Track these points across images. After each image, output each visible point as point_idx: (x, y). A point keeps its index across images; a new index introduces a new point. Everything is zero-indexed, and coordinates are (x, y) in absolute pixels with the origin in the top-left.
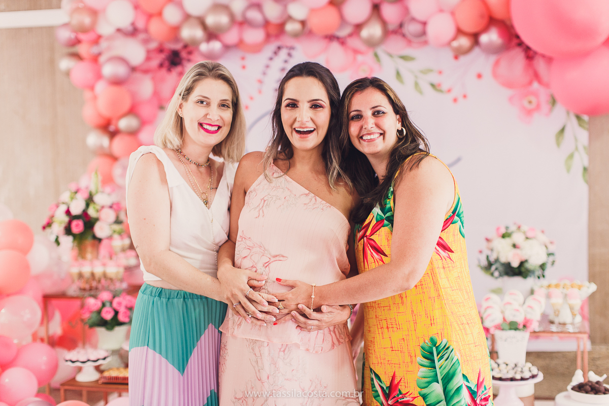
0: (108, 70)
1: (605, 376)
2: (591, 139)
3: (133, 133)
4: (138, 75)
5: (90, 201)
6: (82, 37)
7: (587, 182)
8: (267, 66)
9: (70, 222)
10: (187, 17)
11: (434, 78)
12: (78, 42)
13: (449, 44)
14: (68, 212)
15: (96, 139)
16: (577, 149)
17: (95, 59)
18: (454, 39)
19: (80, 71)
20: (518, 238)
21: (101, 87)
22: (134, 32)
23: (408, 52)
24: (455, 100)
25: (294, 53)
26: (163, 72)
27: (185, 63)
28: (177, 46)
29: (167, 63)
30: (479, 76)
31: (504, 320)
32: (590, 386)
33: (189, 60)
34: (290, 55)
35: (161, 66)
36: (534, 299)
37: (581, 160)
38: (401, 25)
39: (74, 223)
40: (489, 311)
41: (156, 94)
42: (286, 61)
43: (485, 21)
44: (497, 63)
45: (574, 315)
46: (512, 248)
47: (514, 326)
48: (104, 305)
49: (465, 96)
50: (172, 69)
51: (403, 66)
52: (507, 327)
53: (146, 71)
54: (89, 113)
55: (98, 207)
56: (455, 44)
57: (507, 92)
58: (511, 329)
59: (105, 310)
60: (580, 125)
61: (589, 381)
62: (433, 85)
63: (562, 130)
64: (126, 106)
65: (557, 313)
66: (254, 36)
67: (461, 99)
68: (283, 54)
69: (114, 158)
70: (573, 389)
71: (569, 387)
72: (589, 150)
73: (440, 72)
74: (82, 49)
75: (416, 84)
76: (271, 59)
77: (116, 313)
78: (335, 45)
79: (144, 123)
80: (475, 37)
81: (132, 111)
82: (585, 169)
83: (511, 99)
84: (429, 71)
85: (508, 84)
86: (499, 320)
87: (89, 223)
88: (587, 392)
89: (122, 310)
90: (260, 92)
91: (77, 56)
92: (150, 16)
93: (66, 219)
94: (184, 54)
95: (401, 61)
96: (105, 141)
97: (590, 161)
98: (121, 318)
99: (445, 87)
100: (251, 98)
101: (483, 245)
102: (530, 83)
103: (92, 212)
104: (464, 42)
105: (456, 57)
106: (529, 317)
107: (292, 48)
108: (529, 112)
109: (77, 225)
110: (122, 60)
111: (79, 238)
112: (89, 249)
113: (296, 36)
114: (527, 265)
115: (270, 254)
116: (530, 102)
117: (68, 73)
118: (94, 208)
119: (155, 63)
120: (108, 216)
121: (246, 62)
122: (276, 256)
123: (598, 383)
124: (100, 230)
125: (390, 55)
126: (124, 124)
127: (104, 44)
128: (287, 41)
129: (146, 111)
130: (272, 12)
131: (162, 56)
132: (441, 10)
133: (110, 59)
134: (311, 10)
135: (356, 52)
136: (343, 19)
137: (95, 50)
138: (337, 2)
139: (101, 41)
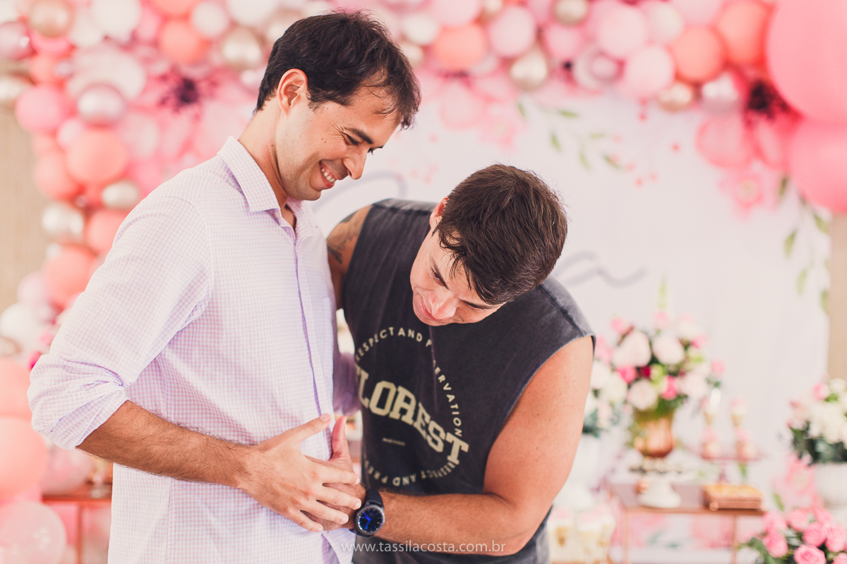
0: (90, 104)
2: (834, 247)
3: (124, 211)
4: (135, 119)
6: (40, 43)
7: (827, 311)
10: (234, 25)
11: (610, 147)
12: (33, 52)
15: (60, 219)
16: (812, 263)
17: (60, 84)
18: (668, 88)
21: (70, 132)
22: (131, 44)
23: (571, 104)
24: (639, 182)
26: (167, 113)
27: (204, 100)
28: (195, 73)
30: (676, 148)
33: (211, 97)
35: (163, 102)
37: (819, 279)
38: (568, 66)
43: (716, 64)
44: (702, 131)
49: (654, 177)
50: (181, 109)
51: (563, 127)
53: (144, 109)
54: (48, 174)
56: (667, 97)
57: (717, 174)
60: (819, 228)
62: (607, 158)
63: (792, 238)
64: (117, 167)
67: (647, 182)
69: (92, 253)
72: (831, 265)
73: (618, 139)
74: (39, 67)
75: (582, 156)
78: (456, 88)
80: (697, 87)
81: (126, 175)
82: (825, 295)
83: (722, 185)
84: (601, 135)
85: (718, 161)
91: (31, 80)
92: (165, 19)
94: (203, 87)
95: (558, 118)
96: (75, 222)
97: (833, 281)
99: (624, 161)
101: (789, 413)
102: (748, 162)
105: (643, 117)
108: (746, 205)
110: (112, 88)
117: (10, 107)
119: (153, 98)
125: (544, 108)
126: (112, 195)
127: (82, 60)
129: (147, 175)
131: (166, 87)
132: (650, 42)
133: (94, 86)
134: (445, 30)
135: (489, 99)
136: (489, 47)
137: (63, 69)
138: (482, 20)
139: (77, 54)
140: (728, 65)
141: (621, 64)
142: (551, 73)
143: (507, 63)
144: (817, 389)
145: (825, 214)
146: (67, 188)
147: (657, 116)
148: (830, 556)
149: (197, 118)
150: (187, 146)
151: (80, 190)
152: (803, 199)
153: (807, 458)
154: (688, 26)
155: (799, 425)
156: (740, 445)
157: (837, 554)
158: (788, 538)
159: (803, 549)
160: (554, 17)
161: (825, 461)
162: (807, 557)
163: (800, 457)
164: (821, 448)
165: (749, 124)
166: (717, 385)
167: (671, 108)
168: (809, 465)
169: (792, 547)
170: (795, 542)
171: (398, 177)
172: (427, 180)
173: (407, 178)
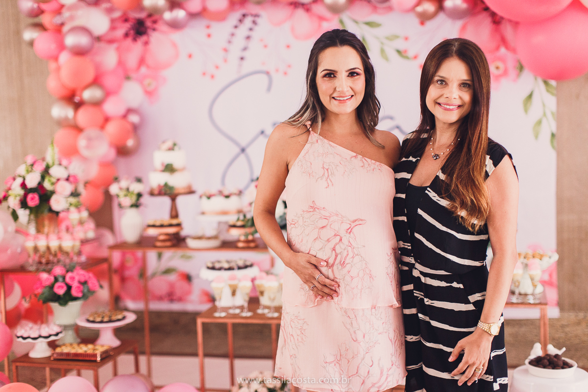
0: (71, 40)
1: (564, 349)
2: (559, 104)
3: (97, 104)
4: (102, 45)
5: (46, 173)
6: (44, 6)
7: (555, 148)
8: (233, 35)
9: (26, 195)
11: (401, 44)
12: (41, 12)
13: (413, 9)
14: (23, 185)
15: (61, 111)
16: (545, 115)
17: (58, 29)
18: (418, 4)
19: (43, 42)
21: (64, 57)
23: (374, 18)
25: (259, 20)
26: (129, 41)
27: (150, 32)
28: (142, 15)
29: (132, 32)
32: (549, 360)
33: (154, 30)
34: (254, 22)
35: (126, 35)
37: (550, 126)
39: (30, 196)
41: (121, 63)
42: (251, 29)
45: (535, 286)
48: (56, 280)
50: (137, 39)
51: (369, 32)
53: (111, 41)
54: (52, 84)
55: (54, 180)
56: (419, 9)
59: (57, 285)
60: (548, 91)
61: (548, 355)
62: (399, 52)
63: (530, 96)
64: (90, 76)
65: (517, 284)
68: (248, 21)
69: (79, 129)
70: (531, 363)
71: (527, 361)
72: (559, 117)
73: (406, 39)
74: (46, 19)
75: (383, 52)
76: (236, 27)
77: (69, 288)
78: (300, 12)
79: (108, 94)
80: (440, 2)
81: (96, 82)
82: (553, 135)
84: (396, 37)
87: (45, 196)
88: (544, 367)
89: (75, 284)
90: (225, 61)
91: (40, 26)
93: (22, 192)
94: (148, 23)
95: (367, 28)
96: (69, 112)
97: (559, 127)
98: (74, 293)
99: (411, 54)
100: (217, 67)
102: (498, 48)
103: (47, 185)
104: (429, 7)
105: (422, 23)
107: (257, 16)
108: (496, 78)
109: (32, 199)
110: (84, 30)
111: (36, 212)
112: (46, 222)
116: (497, 68)
117: (31, 43)
118: (49, 181)
119: (120, 32)
120: (65, 189)
121: (210, 31)
123: (557, 356)
124: (57, 203)
125: (356, 22)
126: (88, 95)
127: (66, 14)
128: (251, 8)
129: (109, 82)
131: (127, 26)
133: (75, 29)
135: (322, 18)
137: (58, 20)
139: (64, 10)
146: (64, 92)
149: (146, 43)
150: (142, 61)
171: (268, 73)
172: (285, 73)
173: (273, 73)
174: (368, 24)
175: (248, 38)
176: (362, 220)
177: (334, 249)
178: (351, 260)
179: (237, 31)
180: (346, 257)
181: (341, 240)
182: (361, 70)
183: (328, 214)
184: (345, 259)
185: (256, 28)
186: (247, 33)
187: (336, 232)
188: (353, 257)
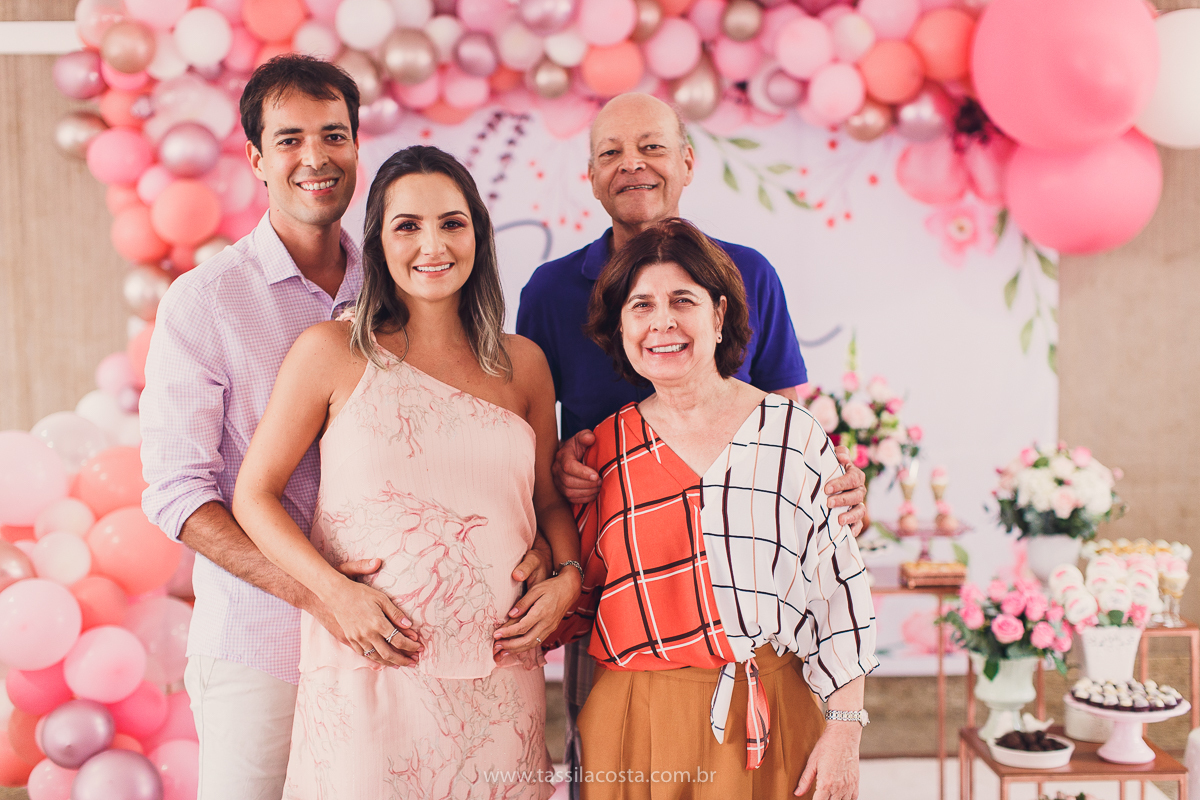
0: (177, 149)
2: (1063, 294)
4: (226, 163)
6: (111, 76)
7: (1056, 370)
8: (475, 151)
10: (344, 50)
11: (794, 182)
12: (104, 88)
15: (145, 288)
16: (1038, 313)
17: (137, 126)
18: (859, 112)
19: (110, 152)
20: (1061, 467)
21: (153, 182)
22: (218, 75)
23: (746, 131)
24: (831, 223)
25: (526, 126)
30: (873, 180)
31: (1099, 610)
34: (519, 130)
36: (1141, 571)
37: (1047, 331)
38: (742, 86)
40: (1071, 596)
42: (511, 142)
43: (914, 83)
44: (904, 157)
46: (1055, 484)
47: (1115, 618)
49: (848, 216)
51: (737, 158)
52: (1106, 620)
56: (856, 122)
57: (923, 210)
58: (1112, 624)
60: (1045, 271)
62: (791, 194)
63: (1015, 280)
64: (211, 226)
66: (469, 92)
67: (841, 222)
68: (506, 128)
72: (1059, 314)
73: (804, 171)
74: (111, 106)
75: (762, 192)
76: (482, 136)
80: (893, 110)
81: (220, 233)
82: (1053, 349)
83: (928, 222)
84: (785, 168)
85: (925, 196)
86: (1090, 609)
91: (104, 124)
95: (733, 149)
97: (1061, 334)
99: (812, 198)
101: (995, 482)
102: (961, 195)
104: (874, 118)
105: (832, 145)
106: (1139, 602)
107: (524, 117)
108: (960, 247)
110: (203, 130)
113: (554, 95)
114: (1085, 515)
115: (458, 517)
116: (961, 229)
122: (470, 518)
125: (714, 137)
127: (165, 98)
128: (517, 103)
130: (517, 48)
132: (836, 60)
133: (178, 128)
134: (592, 48)
136: (647, 68)
137: (142, 107)
138: (639, 37)
139: (157, 90)
140: (928, 84)
141: (804, 85)
142: (721, 95)
143: (669, 86)
144: (1025, 452)
145: (1052, 255)
146: (151, 250)
147: (849, 145)
148: (1029, 626)
151: (167, 250)
152: (1026, 240)
153: (1017, 531)
154: (880, 40)
155: (1006, 495)
156: (941, 518)
157: (1036, 623)
158: (984, 609)
159: (1000, 619)
160: (723, 32)
161: (1034, 534)
162: (1004, 627)
163: (1009, 530)
164: (1029, 517)
165: (959, 150)
166: (915, 452)
167: (865, 135)
168: (1019, 539)
169: (988, 618)
170: (992, 612)
171: (544, 225)
172: (578, 227)
173: (554, 226)
174: (736, 142)
175: (506, 158)
176: (480, 518)
177: (435, 570)
178: (467, 591)
179: (483, 145)
180: (457, 585)
181: (446, 553)
182: (466, 216)
183: (417, 506)
184: (455, 589)
185: (522, 141)
186: (504, 149)
187: (437, 539)
188: (471, 586)
